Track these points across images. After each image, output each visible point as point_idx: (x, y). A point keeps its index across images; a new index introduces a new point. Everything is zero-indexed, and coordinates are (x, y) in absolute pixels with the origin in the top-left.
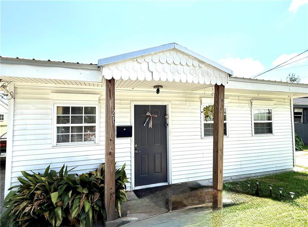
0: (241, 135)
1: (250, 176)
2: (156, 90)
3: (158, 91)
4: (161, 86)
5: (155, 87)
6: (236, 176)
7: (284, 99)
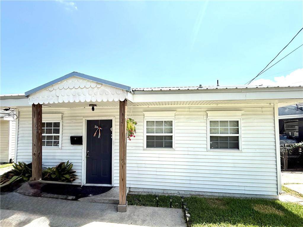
0: (192, 149)
1: (204, 194)
2: (91, 107)
3: (93, 109)
4: (96, 105)
5: (90, 105)
6: (185, 191)
7: (262, 107)
